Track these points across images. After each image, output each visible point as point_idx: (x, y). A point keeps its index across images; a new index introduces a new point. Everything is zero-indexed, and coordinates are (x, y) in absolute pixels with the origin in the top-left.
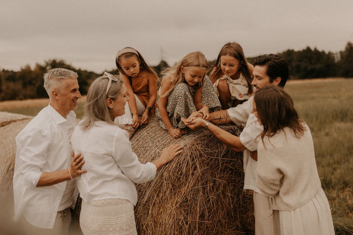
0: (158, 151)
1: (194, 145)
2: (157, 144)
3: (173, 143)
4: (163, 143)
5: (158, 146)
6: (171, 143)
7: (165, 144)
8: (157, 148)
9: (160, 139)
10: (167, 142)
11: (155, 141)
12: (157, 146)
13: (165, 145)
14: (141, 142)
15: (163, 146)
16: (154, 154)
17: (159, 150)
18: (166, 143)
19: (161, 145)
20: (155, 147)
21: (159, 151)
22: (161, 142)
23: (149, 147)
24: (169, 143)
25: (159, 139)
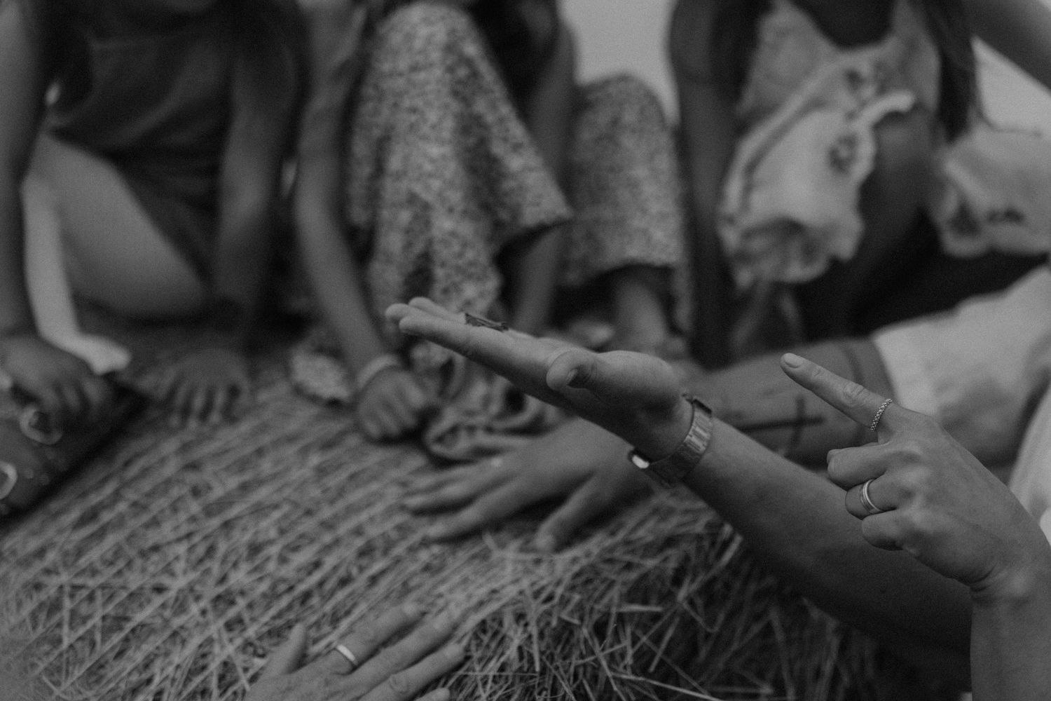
0: (226, 650)
1: (571, 633)
2: (239, 577)
3: (374, 580)
4: (288, 571)
5: (241, 602)
6: (361, 581)
7: (302, 588)
8: (221, 622)
9: (273, 533)
10: (330, 561)
11: (222, 547)
12: (232, 603)
13: (307, 595)
14: (111, 540)
15: (284, 602)
16: (188, 680)
17: (239, 642)
18: (317, 576)
19: (264, 595)
20: (209, 607)
21: (239, 661)
22: (271, 566)
23: (158, 600)
24: (344, 582)
25: (267, 526)
